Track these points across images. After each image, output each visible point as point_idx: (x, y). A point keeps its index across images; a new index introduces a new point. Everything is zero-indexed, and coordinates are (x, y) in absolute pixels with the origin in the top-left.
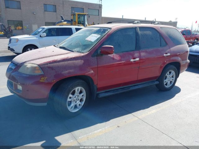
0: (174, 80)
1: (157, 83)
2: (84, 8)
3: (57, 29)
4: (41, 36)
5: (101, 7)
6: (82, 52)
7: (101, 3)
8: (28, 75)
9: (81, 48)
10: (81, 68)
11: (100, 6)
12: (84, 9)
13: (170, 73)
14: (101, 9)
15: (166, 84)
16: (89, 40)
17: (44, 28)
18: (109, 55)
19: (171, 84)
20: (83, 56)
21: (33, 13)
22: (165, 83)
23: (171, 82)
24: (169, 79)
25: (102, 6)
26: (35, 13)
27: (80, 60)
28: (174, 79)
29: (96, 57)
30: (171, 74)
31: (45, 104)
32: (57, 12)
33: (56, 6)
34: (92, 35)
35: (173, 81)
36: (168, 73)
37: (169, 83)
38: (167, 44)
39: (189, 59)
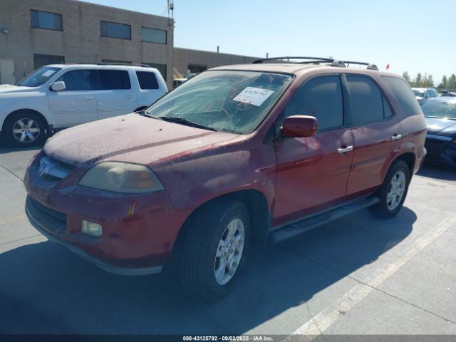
0: (403, 193)
1: (376, 200)
2: (132, 24)
3: (93, 71)
4: (54, 88)
5: (173, 25)
6: (237, 130)
7: (171, 17)
8: (120, 193)
9: (231, 121)
10: (244, 170)
11: (170, 23)
12: (132, 28)
13: (398, 176)
14: (173, 31)
15: (390, 203)
16: (247, 102)
17: (60, 69)
18: (297, 138)
19: (397, 201)
20: (246, 142)
21: (2, 31)
22: (388, 201)
23: (398, 197)
24: (394, 192)
25: (173, 22)
26: (7, 32)
27: (241, 152)
28: (403, 190)
29: (272, 144)
30: (400, 178)
31: (157, 269)
32: (65, 31)
33: (61, 15)
34: (246, 90)
35: (401, 195)
36: (395, 177)
37: (394, 199)
38: (393, 113)
39: (426, 146)
